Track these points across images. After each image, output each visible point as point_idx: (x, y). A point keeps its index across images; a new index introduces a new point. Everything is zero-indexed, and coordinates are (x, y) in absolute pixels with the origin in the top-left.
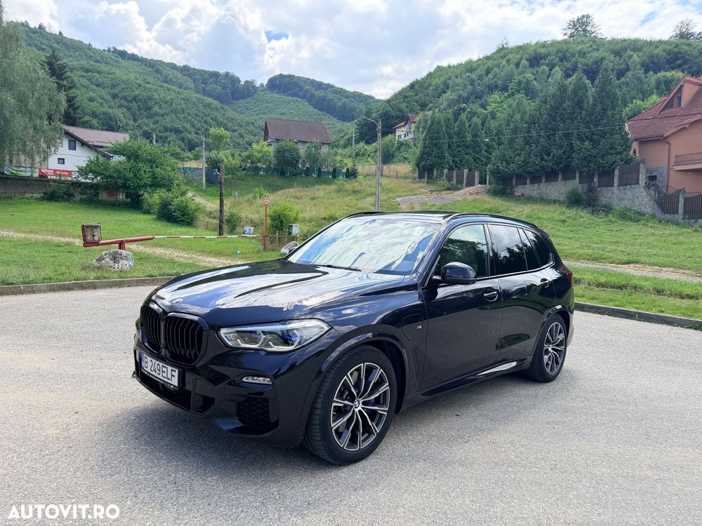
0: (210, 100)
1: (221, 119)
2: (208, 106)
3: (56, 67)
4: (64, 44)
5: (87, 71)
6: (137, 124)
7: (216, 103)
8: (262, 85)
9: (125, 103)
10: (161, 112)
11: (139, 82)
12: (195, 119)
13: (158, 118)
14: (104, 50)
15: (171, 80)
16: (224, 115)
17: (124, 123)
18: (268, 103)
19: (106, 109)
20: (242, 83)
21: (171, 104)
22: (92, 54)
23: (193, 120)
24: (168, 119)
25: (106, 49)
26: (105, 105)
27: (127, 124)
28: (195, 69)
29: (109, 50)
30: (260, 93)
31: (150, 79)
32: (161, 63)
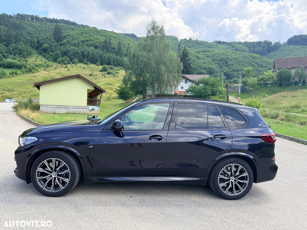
0: (255, 55)
1: (260, 63)
2: (254, 57)
3: (185, 53)
4: (198, 43)
5: (204, 52)
6: (221, 70)
7: (258, 56)
8: (284, 43)
9: (217, 62)
10: (232, 63)
11: (223, 52)
12: (247, 64)
13: (230, 66)
14: (212, 42)
15: (238, 49)
16: (262, 60)
17: (216, 70)
18: (287, 51)
19: (210, 66)
20: (273, 44)
21: (237, 60)
22: (207, 45)
23: (246, 65)
24: (235, 66)
25: (213, 42)
26: (209, 64)
27: (217, 71)
28: (250, 42)
29: (214, 42)
30: (282, 47)
31: (228, 51)
32: (235, 42)
